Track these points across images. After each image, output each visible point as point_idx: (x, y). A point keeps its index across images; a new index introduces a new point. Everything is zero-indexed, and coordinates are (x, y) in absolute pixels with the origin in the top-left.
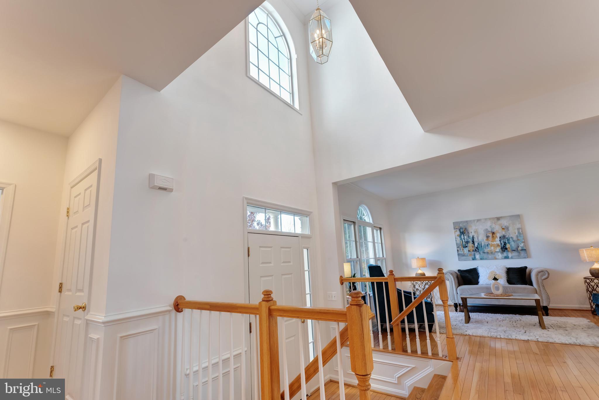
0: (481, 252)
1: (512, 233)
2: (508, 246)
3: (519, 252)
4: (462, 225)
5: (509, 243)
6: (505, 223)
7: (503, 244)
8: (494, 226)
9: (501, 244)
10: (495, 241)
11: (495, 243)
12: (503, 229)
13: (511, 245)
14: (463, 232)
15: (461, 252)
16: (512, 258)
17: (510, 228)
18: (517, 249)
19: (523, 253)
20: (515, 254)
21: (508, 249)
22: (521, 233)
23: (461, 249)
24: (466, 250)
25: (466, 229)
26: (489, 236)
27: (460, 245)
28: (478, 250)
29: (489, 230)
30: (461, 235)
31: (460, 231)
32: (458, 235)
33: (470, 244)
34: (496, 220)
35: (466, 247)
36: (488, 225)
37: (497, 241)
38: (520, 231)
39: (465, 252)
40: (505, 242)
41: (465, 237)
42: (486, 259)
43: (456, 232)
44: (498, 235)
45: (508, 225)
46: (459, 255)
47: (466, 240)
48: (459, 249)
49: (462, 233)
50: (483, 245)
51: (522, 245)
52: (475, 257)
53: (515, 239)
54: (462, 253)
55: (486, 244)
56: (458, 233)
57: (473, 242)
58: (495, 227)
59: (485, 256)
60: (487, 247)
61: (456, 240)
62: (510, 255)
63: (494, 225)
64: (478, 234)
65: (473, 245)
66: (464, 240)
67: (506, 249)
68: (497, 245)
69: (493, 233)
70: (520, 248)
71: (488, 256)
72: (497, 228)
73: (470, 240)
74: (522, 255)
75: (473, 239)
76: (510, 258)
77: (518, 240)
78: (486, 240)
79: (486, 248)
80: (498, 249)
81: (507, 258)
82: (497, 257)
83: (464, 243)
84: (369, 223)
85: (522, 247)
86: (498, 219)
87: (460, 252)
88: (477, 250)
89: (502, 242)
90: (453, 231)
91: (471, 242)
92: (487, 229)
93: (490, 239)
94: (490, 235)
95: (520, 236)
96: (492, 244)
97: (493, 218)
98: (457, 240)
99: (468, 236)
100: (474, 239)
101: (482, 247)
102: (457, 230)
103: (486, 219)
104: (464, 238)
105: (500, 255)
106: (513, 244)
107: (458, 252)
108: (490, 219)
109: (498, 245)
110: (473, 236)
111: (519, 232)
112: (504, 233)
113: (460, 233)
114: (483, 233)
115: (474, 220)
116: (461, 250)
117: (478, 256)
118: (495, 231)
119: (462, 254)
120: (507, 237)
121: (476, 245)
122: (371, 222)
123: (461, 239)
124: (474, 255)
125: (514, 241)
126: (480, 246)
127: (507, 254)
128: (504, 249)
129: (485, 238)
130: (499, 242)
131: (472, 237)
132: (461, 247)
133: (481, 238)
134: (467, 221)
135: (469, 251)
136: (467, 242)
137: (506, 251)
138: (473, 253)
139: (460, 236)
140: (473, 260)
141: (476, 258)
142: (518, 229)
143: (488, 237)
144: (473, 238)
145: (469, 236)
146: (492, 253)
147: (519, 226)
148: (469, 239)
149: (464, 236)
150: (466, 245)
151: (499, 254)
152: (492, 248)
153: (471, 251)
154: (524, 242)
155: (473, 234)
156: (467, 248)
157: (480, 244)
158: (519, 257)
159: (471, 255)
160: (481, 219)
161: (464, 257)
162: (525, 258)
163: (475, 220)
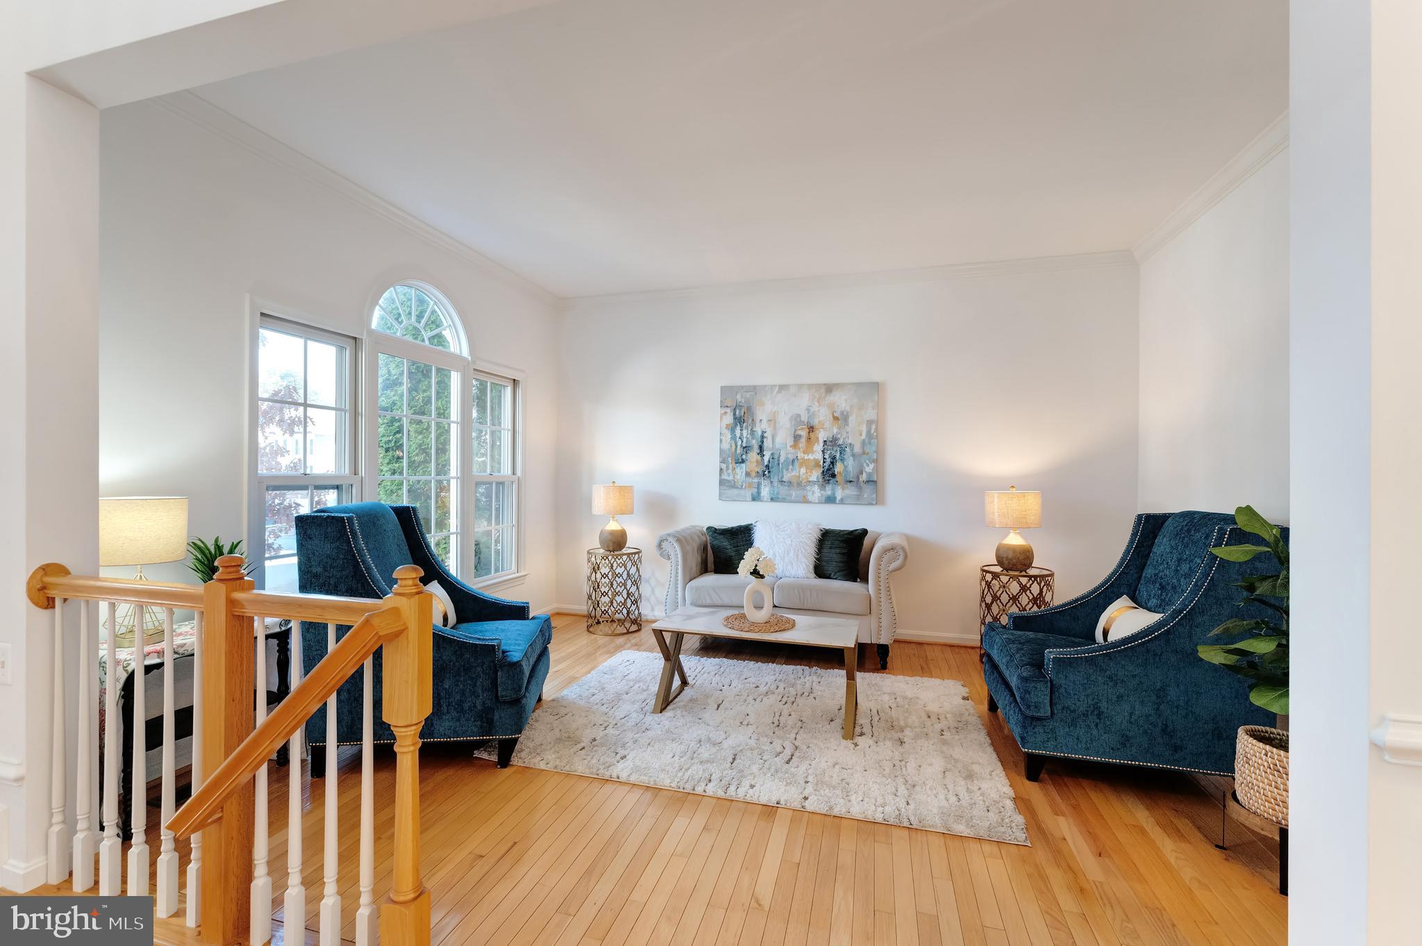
0: (775, 480)
1: (854, 435)
2: (838, 468)
3: (860, 488)
4: (742, 398)
5: (842, 460)
6: (841, 401)
7: (828, 461)
8: (815, 408)
9: (824, 462)
10: (813, 452)
11: (811, 457)
12: (836, 419)
13: (846, 467)
14: (741, 417)
15: (729, 475)
16: (842, 502)
17: (852, 419)
18: (858, 478)
19: (868, 492)
20: (851, 491)
21: (838, 478)
22: (875, 436)
23: (730, 466)
24: (741, 471)
25: (749, 409)
26: (800, 436)
27: (729, 456)
28: (769, 472)
29: (803, 419)
30: (736, 425)
31: (734, 414)
32: (727, 425)
33: (753, 456)
34: (823, 390)
35: (743, 461)
36: (802, 404)
37: (817, 454)
38: (874, 427)
39: (738, 477)
40: (834, 458)
41: (745, 432)
42: (784, 500)
43: (724, 417)
44: (822, 436)
45: (848, 409)
46: (722, 482)
47: (745, 440)
48: (724, 466)
49: (739, 420)
50: (782, 459)
51: (869, 468)
52: (759, 493)
53: (857, 449)
54: (731, 478)
55: (791, 457)
56: (729, 419)
57: (761, 448)
58: (819, 410)
59: (783, 490)
60: (791, 467)
61: (721, 440)
62: (839, 494)
63: (817, 404)
64: (775, 428)
65: (759, 457)
66: (739, 443)
67: (834, 476)
68: (814, 463)
69: (811, 429)
70: (864, 477)
71: (789, 492)
72: (822, 416)
73: (754, 442)
74: (865, 496)
75: (762, 442)
76: (837, 502)
77: (864, 453)
78: (791, 446)
79: (787, 470)
80: (816, 475)
81: (830, 500)
82: (810, 497)
83: (739, 450)
84: (460, 358)
85: (869, 474)
86: (829, 388)
87: (725, 477)
88: (767, 471)
89: (827, 456)
90: (718, 411)
91: (756, 450)
92: (799, 416)
93: (801, 445)
94: (804, 433)
95: (870, 443)
96: (803, 459)
97: (817, 386)
98: (723, 438)
99: (751, 430)
100: (765, 440)
101: (779, 464)
102: (728, 410)
103: (800, 386)
104: (742, 434)
105: (816, 493)
106: (850, 462)
107: (720, 475)
108: (810, 386)
109: (817, 464)
110: (763, 432)
111: (869, 432)
112: (835, 430)
113: (735, 418)
114: (788, 425)
115: (773, 387)
116: (730, 471)
117: (765, 491)
118: (815, 422)
119: (729, 481)
120: (840, 442)
121: (766, 459)
122: (465, 353)
123: (734, 438)
124: (759, 484)
125: (853, 455)
126: (776, 462)
127: (833, 490)
128: (829, 474)
129: (790, 442)
130: (819, 456)
131: (760, 433)
132: (730, 459)
133: (780, 441)
134: (754, 389)
135: (748, 474)
136: (747, 449)
137: (832, 481)
138: (756, 480)
139: (733, 430)
140: (754, 499)
141: (762, 495)
142: (870, 423)
143: (797, 438)
144: (763, 437)
145: (753, 433)
146: (799, 484)
147: (871, 414)
148: (753, 438)
149: (741, 430)
150: (744, 457)
151: (816, 488)
152: (803, 470)
153: (753, 474)
154: (876, 461)
155: (764, 426)
156: (743, 465)
157: (776, 456)
158: (858, 500)
159: (750, 485)
160: (789, 385)
161: (735, 491)
162: (872, 504)
163: (776, 386)
